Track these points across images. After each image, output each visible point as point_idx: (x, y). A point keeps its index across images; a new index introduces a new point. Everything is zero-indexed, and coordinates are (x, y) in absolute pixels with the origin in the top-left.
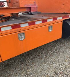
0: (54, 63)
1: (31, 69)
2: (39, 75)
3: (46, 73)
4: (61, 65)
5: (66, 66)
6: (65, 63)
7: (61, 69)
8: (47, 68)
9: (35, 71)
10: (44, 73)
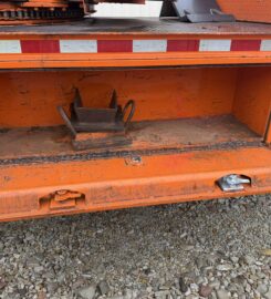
0: (203, 240)
1: (99, 231)
2: (113, 262)
3: (145, 268)
4: (229, 259)
5: (249, 271)
6: (250, 259)
7: (215, 274)
8: (162, 248)
9: (110, 241)
10: (139, 264)
